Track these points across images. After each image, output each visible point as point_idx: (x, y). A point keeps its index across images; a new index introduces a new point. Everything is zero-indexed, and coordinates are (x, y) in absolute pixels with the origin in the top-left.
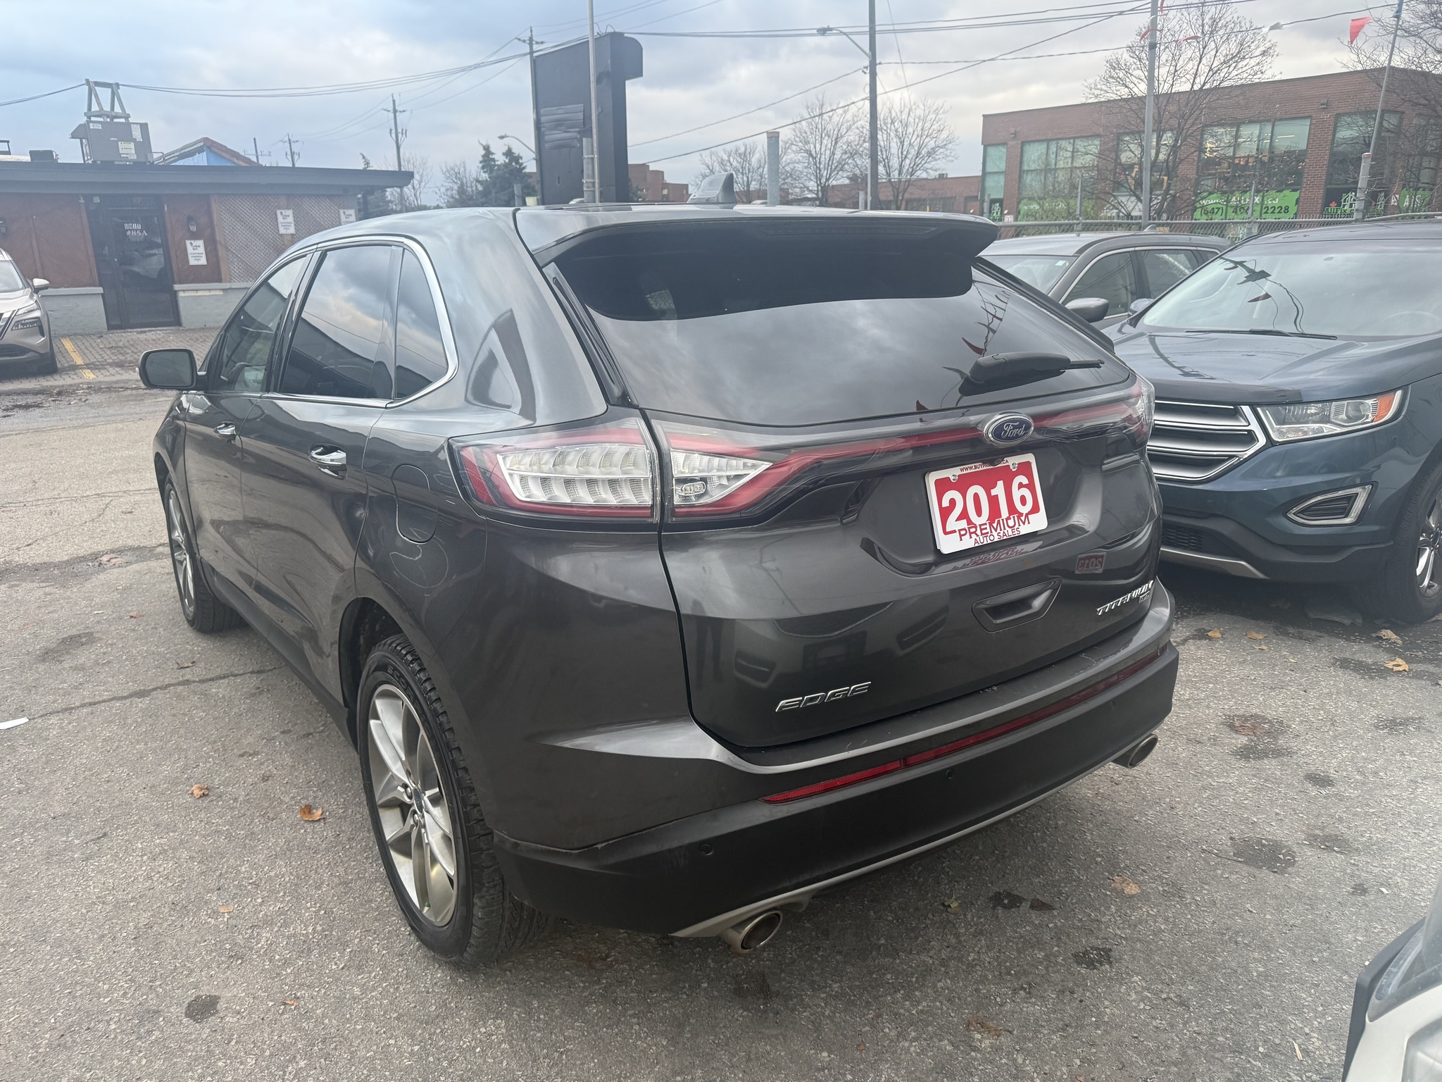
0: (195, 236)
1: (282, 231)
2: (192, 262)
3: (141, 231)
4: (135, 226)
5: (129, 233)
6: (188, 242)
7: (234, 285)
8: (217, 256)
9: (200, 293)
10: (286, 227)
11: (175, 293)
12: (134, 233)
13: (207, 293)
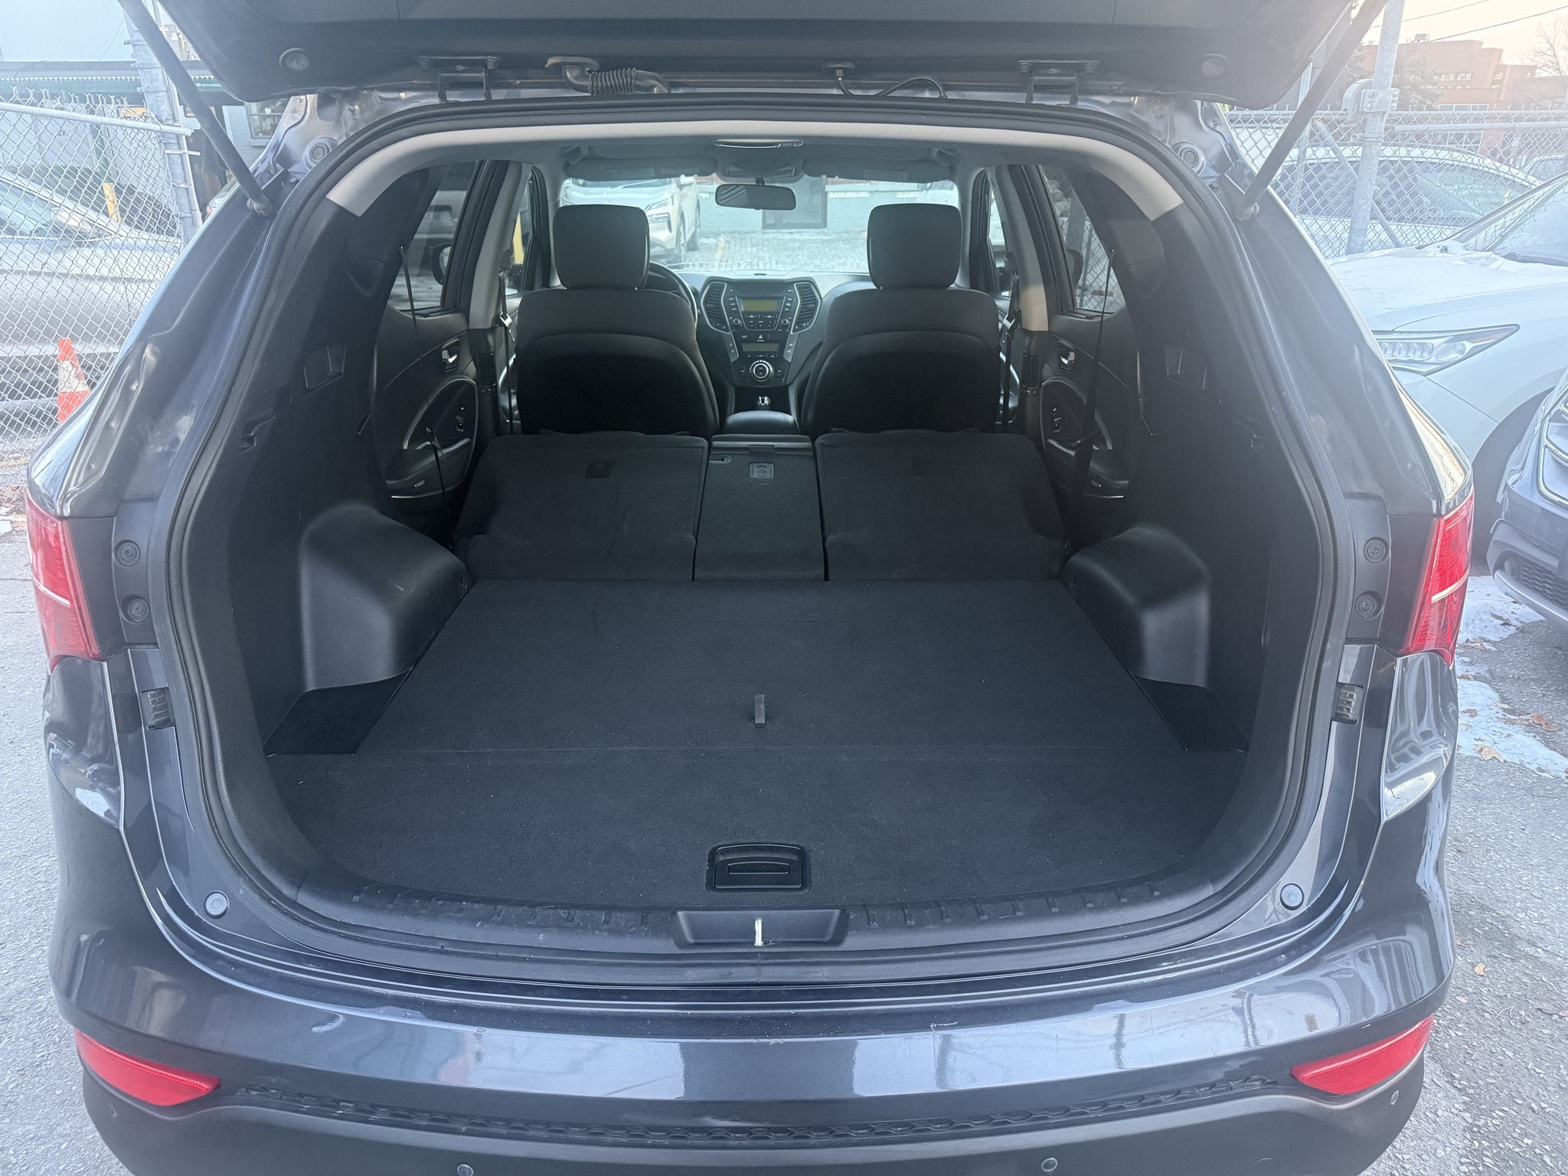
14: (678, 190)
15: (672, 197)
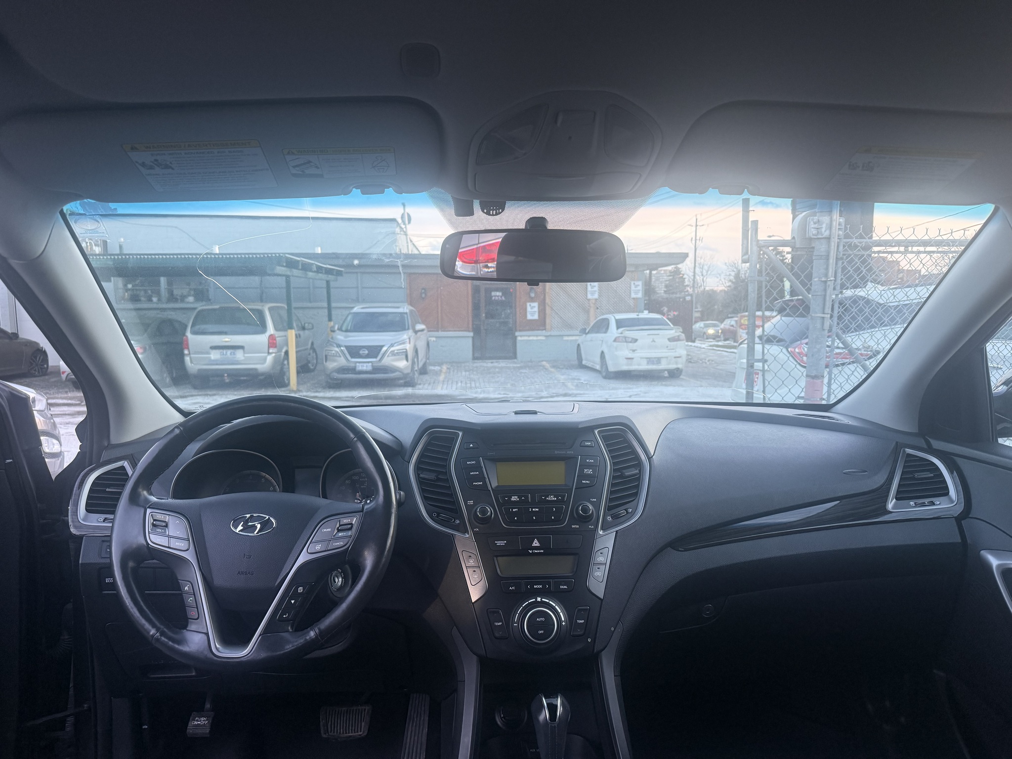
0: (532, 300)
1: (589, 296)
2: (529, 317)
3: (501, 297)
4: (499, 294)
5: (493, 298)
6: (528, 304)
7: (555, 333)
8: (545, 314)
9: (531, 338)
10: (593, 293)
11: (516, 337)
12: (497, 298)
13: (535, 338)
14: (414, 334)
15: (409, 339)
